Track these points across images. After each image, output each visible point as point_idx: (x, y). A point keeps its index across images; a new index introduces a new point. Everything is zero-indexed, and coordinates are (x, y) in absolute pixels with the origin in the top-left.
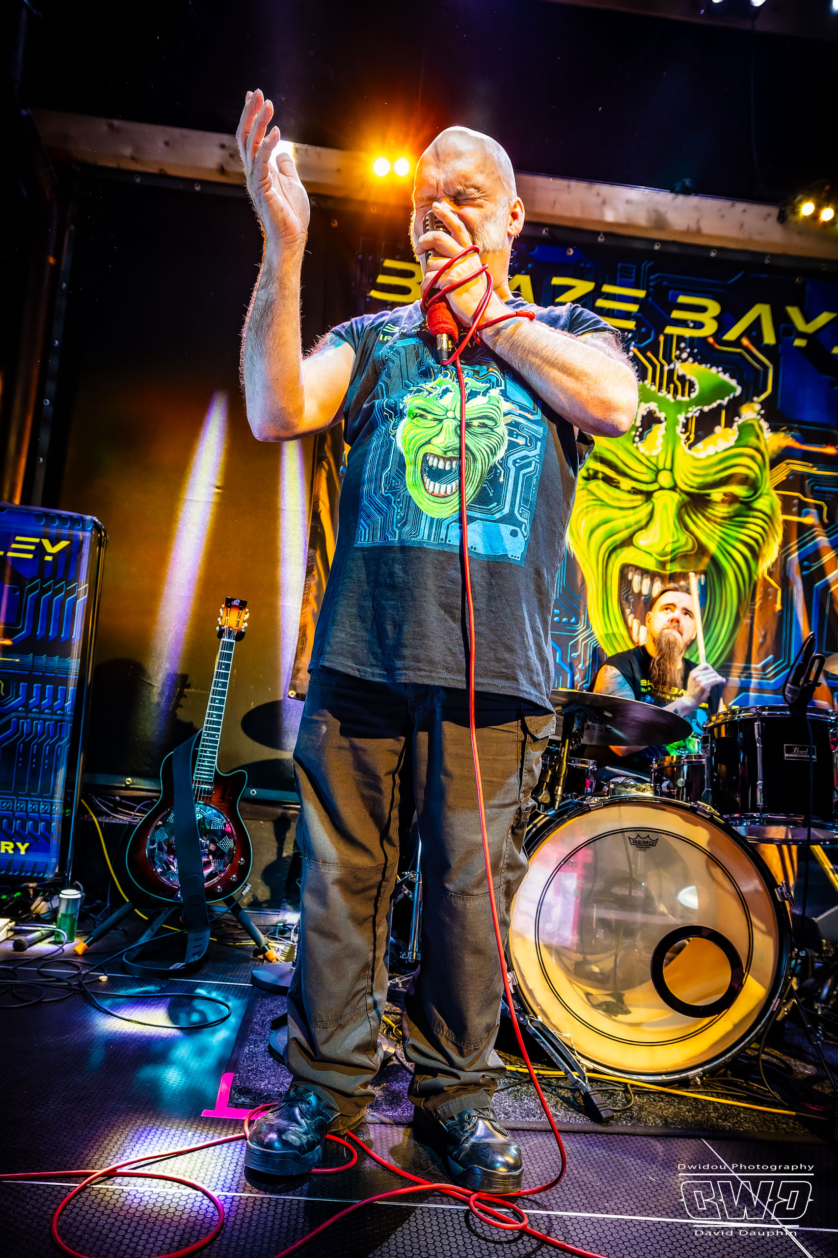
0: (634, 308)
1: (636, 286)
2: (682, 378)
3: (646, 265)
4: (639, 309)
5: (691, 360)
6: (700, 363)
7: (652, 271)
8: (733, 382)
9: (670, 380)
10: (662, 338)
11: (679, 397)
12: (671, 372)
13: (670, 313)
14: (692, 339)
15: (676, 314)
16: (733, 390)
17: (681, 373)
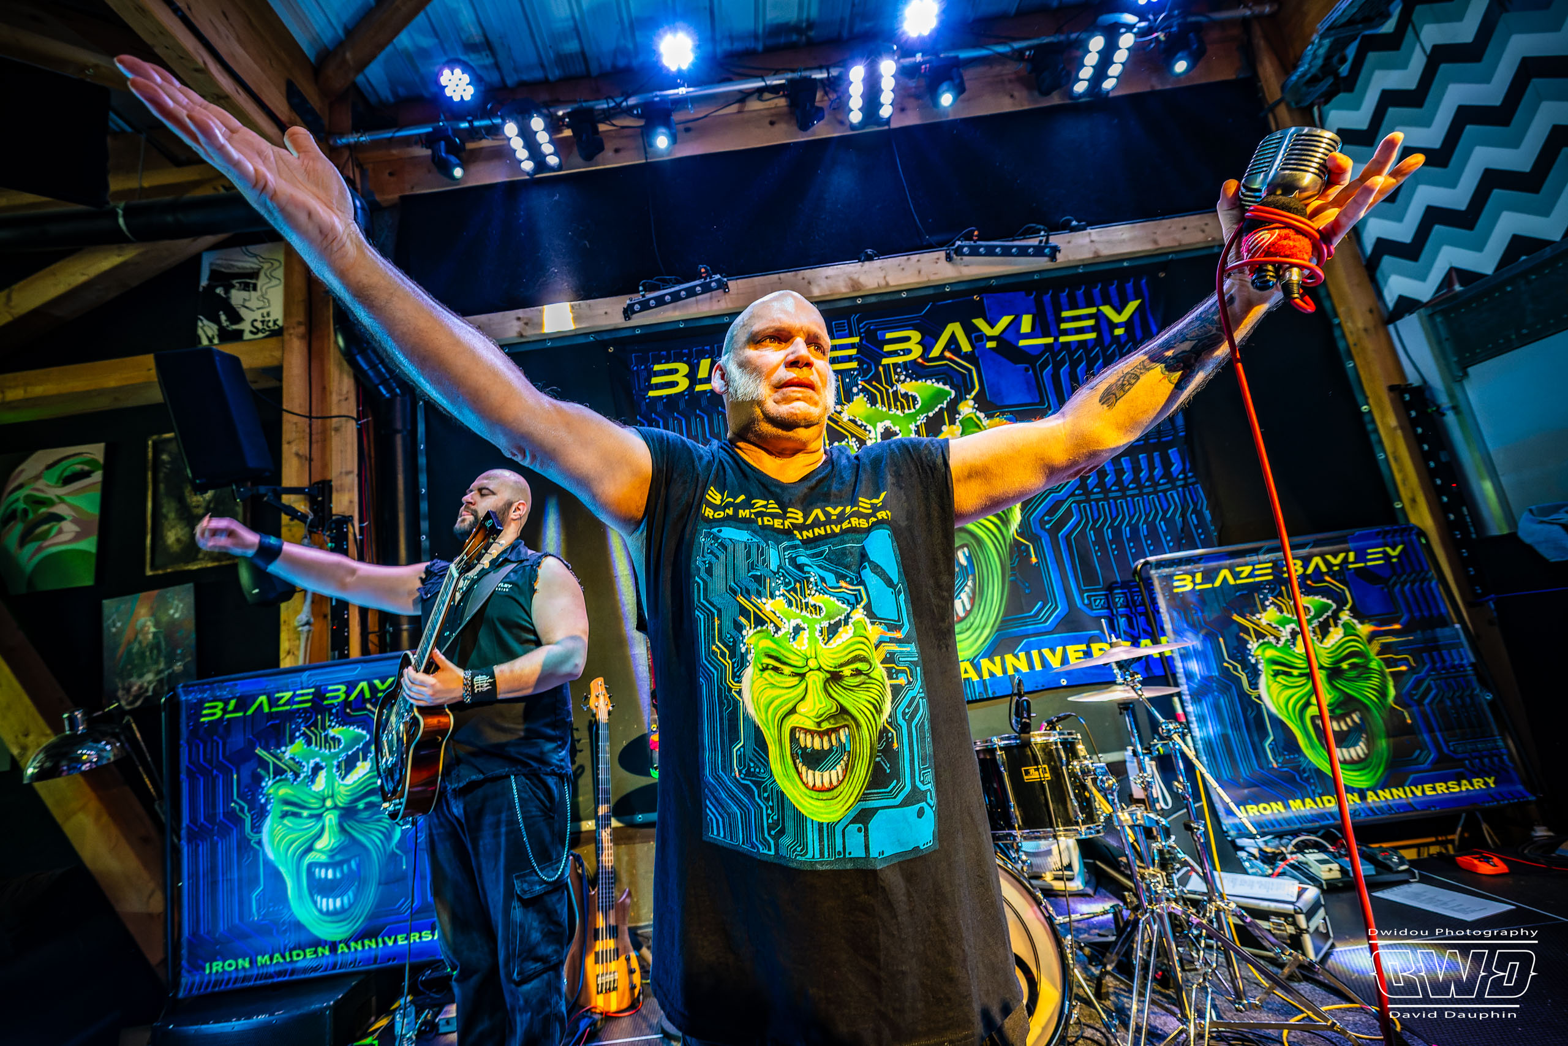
0: (853, 352)
1: (851, 335)
2: (906, 396)
3: (854, 318)
4: (858, 352)
5: (908, 380)
6: (917, 380)
7: (859, 321)
8: (947, 388)
9: (896, 399)
10: (881, 369)
11: (907, 411)
12: (895, 393)
13: (882, 348)
14: (905, 363)
15: (887, 348)
16: (949, 394)
17: (903, 392)
